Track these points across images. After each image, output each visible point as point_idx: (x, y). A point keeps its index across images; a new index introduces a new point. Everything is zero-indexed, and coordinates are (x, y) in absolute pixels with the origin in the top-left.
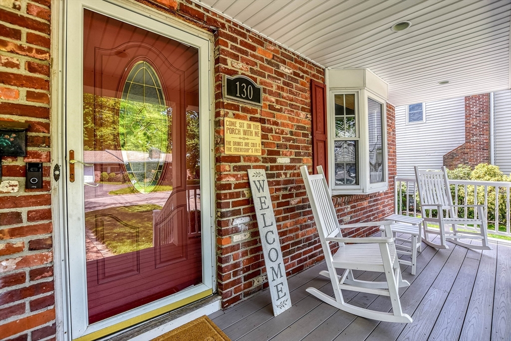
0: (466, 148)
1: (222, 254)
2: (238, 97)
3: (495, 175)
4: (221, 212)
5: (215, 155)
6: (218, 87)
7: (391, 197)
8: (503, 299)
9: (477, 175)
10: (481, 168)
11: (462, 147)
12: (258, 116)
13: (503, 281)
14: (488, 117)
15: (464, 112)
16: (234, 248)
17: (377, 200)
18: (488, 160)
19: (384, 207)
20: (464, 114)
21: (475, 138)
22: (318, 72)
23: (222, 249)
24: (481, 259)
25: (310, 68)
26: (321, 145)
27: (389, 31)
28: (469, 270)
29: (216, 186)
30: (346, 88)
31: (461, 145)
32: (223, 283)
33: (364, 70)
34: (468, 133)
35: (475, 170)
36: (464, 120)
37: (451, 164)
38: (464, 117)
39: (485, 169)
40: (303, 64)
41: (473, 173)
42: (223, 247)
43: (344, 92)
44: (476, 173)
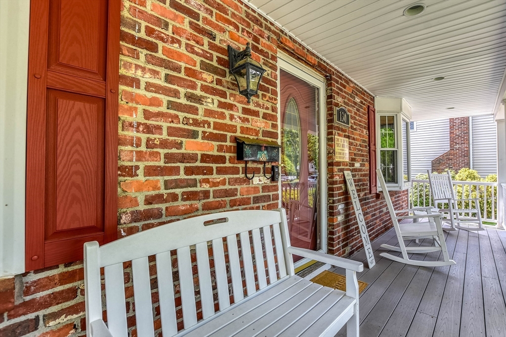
0: (450, 154)
1: (333, 229)
2: (340, 121)
3: (474, 178)
4: (333, 200)
5: (327, 161)
6: (331, 115)
7: (406, 194)
8: (498, 255)
9: (461, 178)
10: (463, 172)
11: (448, 154)
12: (347, 134)
13: (496, 247)
14: (468, 128)
15: (449, 123)
16: (338, 225)
17: (399, 197)
18: (468, 165)
19: (403, 202)
20: (449, 125)
21: (457, 146)
22: (371, 99)
23: (334, 225)
24: (478, 237)
25: (368, 97)
26: (373, 153)
27: (431, 80)
28: (473, 242)
29: (328, 182)
30: (388, 112)
31: (446, 152)
32: (334, 249)
33: (401, 99)
34: (452, 141)
35: (459, 174)
36: (449, 130)
37: (438, 168)
38: (449, 128)
39: (467, 173)
40: (364, 95)
41: (457, 176)
42: (334, 224)
43: (387, 115)
44: (460, 176)
